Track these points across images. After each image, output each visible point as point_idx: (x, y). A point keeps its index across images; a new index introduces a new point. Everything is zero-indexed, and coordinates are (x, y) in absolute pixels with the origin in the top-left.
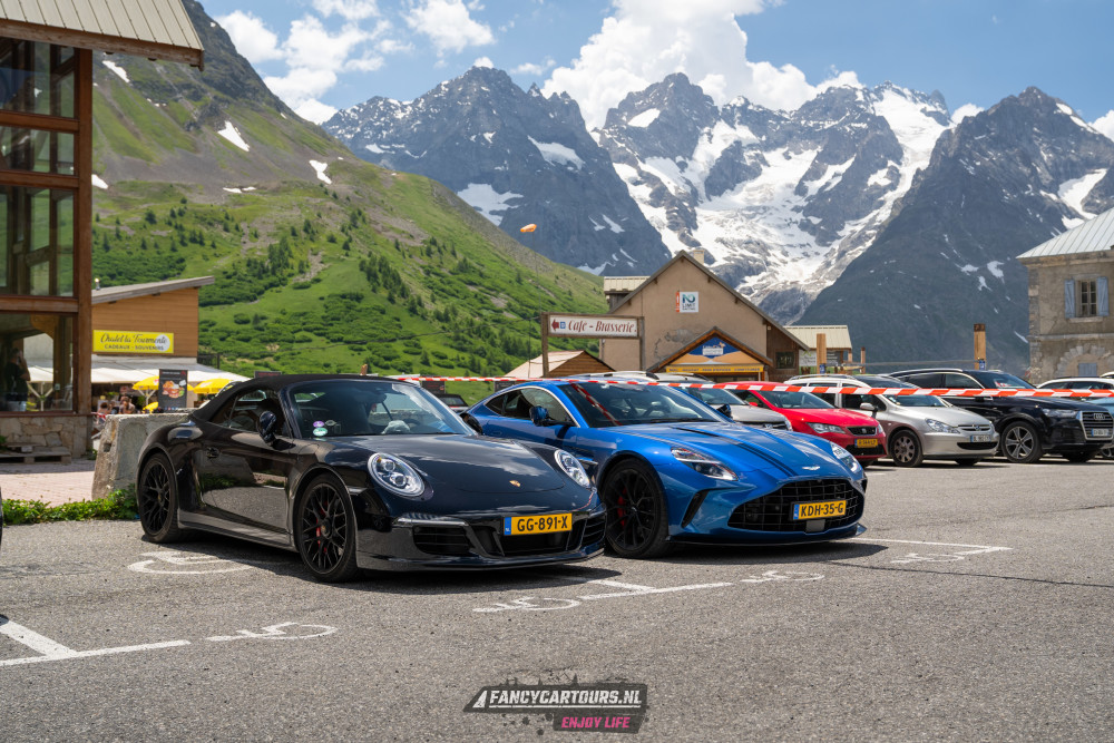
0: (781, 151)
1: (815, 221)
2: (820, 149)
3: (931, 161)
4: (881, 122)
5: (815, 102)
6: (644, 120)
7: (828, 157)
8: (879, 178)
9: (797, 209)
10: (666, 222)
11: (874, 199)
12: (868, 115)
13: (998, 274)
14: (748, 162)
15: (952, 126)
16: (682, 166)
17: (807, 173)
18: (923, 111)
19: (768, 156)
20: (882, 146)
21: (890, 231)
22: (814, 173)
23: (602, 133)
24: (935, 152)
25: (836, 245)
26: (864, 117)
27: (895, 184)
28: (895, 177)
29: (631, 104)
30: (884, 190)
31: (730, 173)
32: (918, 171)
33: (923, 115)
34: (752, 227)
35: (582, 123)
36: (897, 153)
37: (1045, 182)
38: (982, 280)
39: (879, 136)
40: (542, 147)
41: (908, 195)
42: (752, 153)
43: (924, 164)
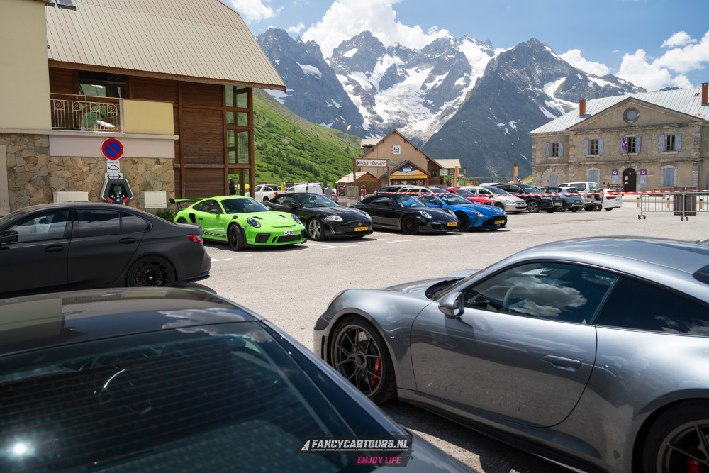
0: (415, 68)
1: (430, 102)
2: (433, 68)
3: (485, 74)
4: (462, 55)
5: (431, 45)
6: (351, 53)
7: (436, 72)
8: (460, 82)
9: (421, 96)
10: (361, 102)
11: (458, 92)
12: (456, 51)
13: (514, 127)
14: (399, 74)
15: (495, 57)
16: (369, 76)
17: (427, 79)
18: (481, 49)
19: (409, 71)
20: (462, 66)
21: (465, 106)
22: (430, 79)
23: (331, 60)
24: (486, 69)
25: (439, 113)
26: (454, 52)
27: (468, 85)
28: (468, 81)
29: (344, 46)
30: (462, 87)
31: (390, 79)
32: (478, 78)
33: (481, 52)
34: (402, 104)
35: (322, 55)
36: (468, 69)
37: (537, 84)
38: (507, 130)
39: (461, 62)
40: (303, 67)
41: (473, 90)
42: (401, 70)
43: (481, 75)
